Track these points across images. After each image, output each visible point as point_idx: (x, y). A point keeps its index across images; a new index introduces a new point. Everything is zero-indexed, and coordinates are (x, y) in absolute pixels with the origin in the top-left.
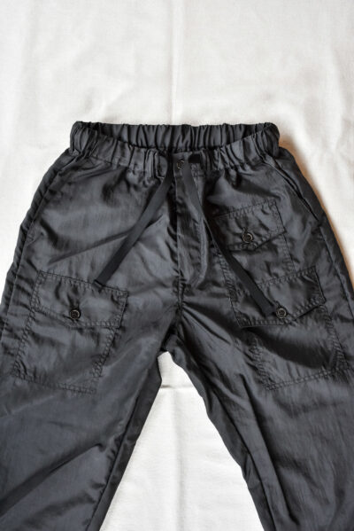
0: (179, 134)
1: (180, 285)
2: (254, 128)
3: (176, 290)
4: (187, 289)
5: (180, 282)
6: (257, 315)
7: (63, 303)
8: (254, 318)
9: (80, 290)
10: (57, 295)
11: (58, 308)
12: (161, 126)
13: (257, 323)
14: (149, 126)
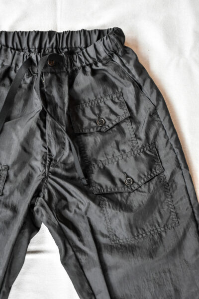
0: (46, 38)
1: (48, 159)
3: (44, 163)
4: (53, 162)
5: (48, 156)
6: (109, 184)
8: (106, 187)
12: (32, 32)
13: (109, 190)
14: (22, 33)
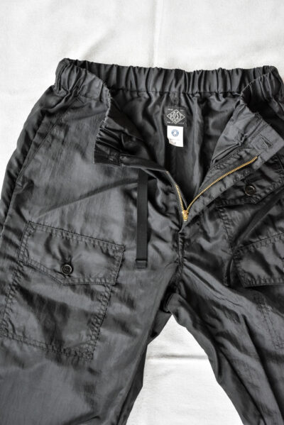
0: (172, 78)
1: (180, 239)
2: (252, 72)
3: (176, 245)
4: (187, 244)
5: (180, 236)
6: (263, 273)
7: (54, 257)
8: (259, 277)
9: (73, 243)
10: (48, 248)
11: (49, 262)
12: (153, 69)
13: (262, 282)
14: (140, 69)
